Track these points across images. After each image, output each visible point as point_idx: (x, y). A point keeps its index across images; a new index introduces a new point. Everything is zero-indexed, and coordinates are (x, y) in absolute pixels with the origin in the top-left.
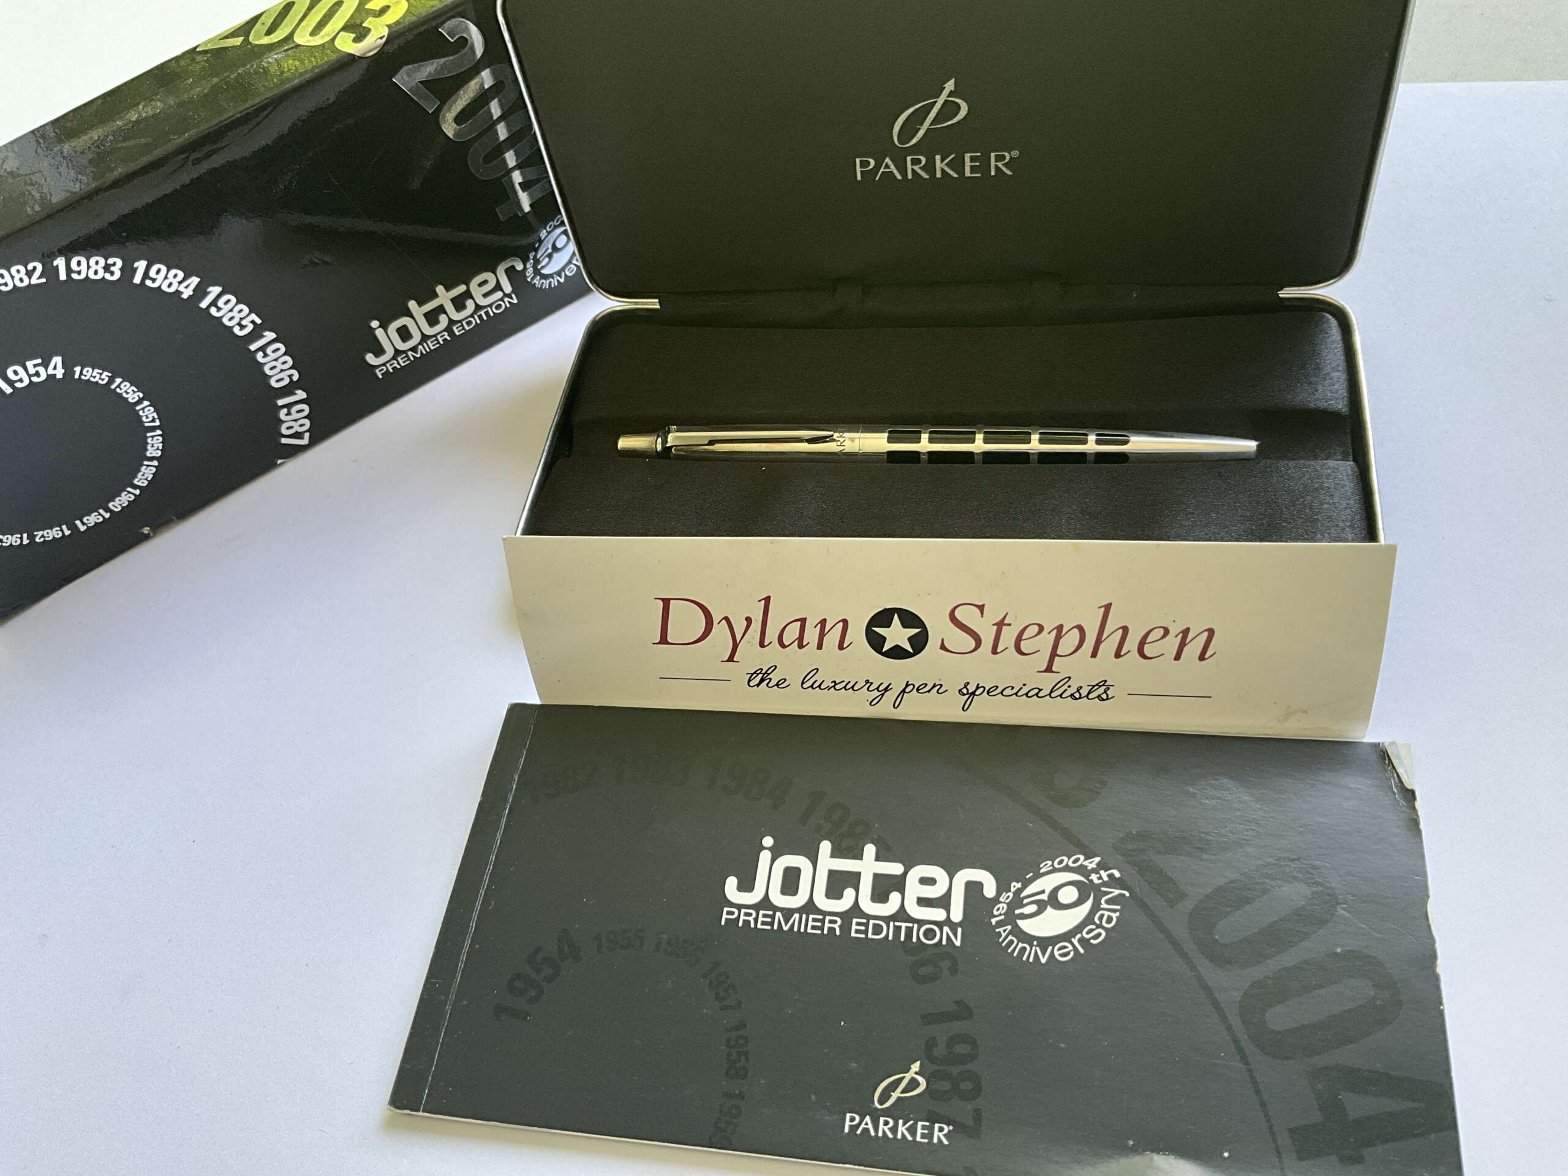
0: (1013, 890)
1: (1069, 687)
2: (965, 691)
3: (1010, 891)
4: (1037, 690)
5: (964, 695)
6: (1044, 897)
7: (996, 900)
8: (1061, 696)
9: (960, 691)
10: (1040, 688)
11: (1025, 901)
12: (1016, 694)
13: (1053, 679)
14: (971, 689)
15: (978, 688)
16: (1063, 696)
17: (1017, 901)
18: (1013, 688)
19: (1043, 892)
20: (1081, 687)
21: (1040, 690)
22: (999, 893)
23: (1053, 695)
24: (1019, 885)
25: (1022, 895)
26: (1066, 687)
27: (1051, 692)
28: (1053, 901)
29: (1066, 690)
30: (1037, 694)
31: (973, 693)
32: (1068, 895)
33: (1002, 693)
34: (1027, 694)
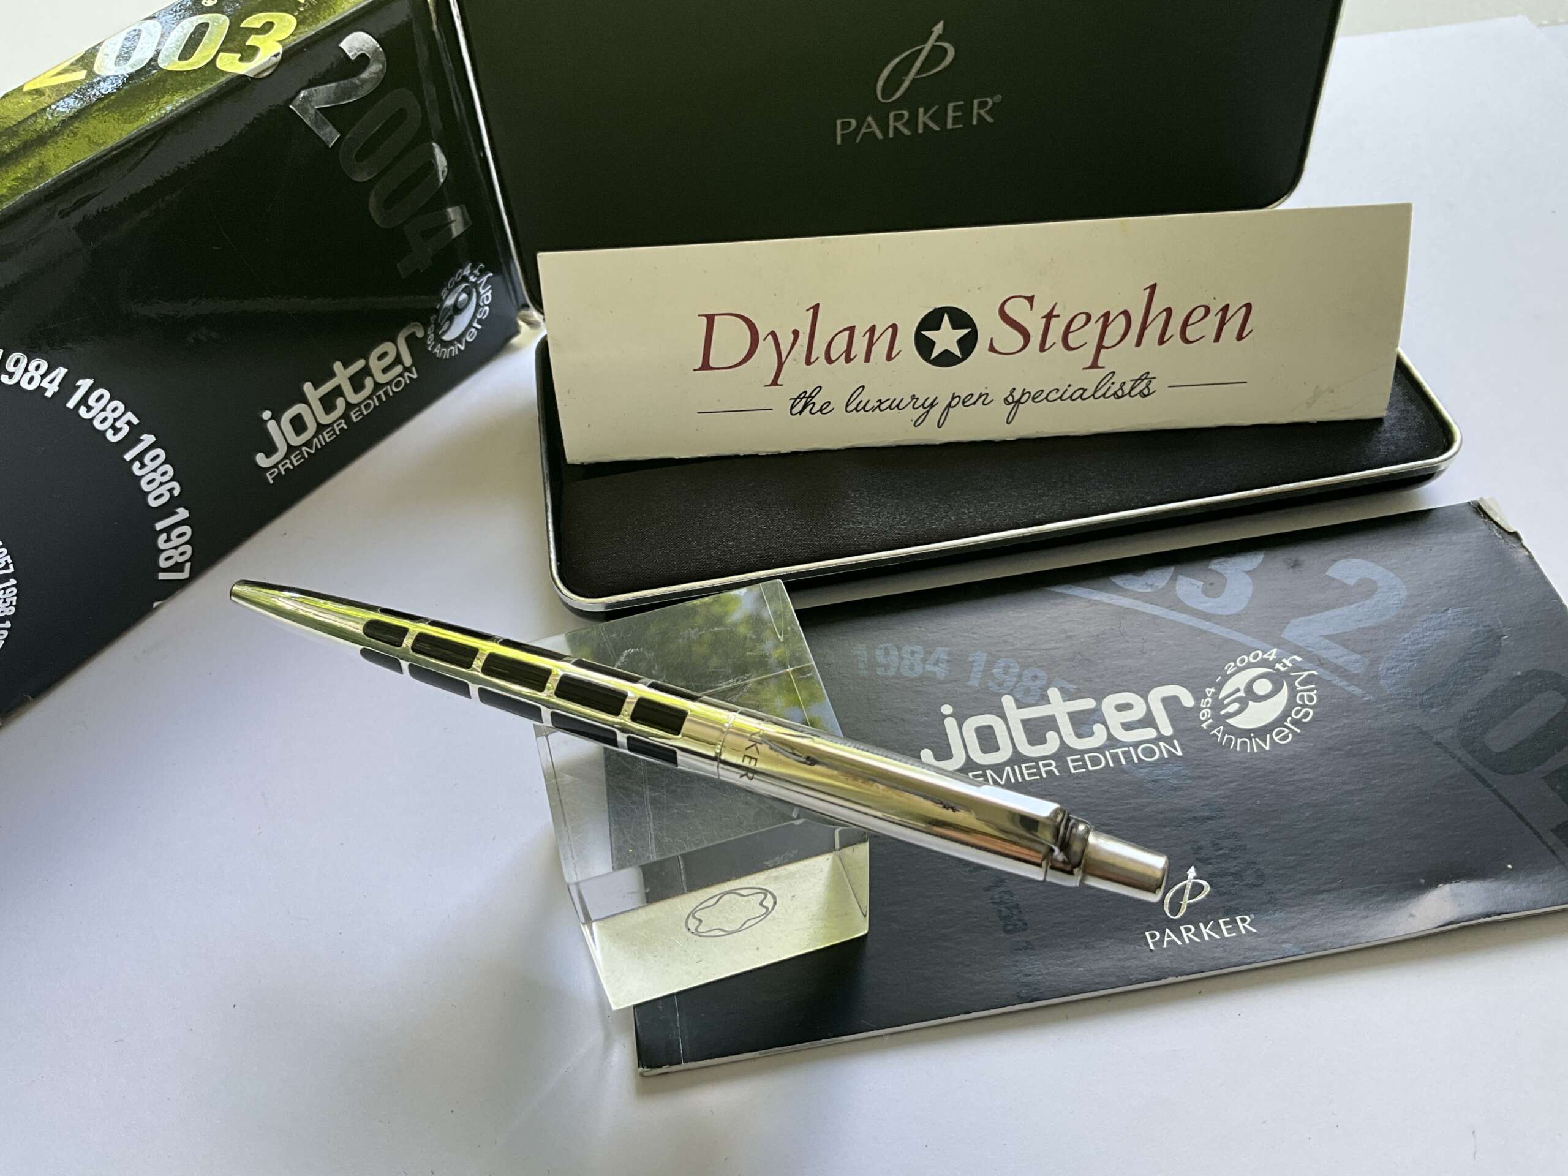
0: (1209, 695)
1: (1113, 383)
2: (1010, 399)
3: (1206, 697)
4: (1081, 391)
5: (1010, 404)
6: (1242, 694)
7: (1197, 709)
8: (1104, 395)
9: (1006, 399)
10: (1085, 388)
11: (1226, 702)
12: (1060, 398)
13: (1097, 375)
14: (1017, 395)
15: (1023, 394)
16: (1107, 395)
17: (1218, 705)
18: (1058, 390)
19: (1238, 690)
20: (1124, 383)
21: (1085, 390)
22: (1197, 699)
23: (1097, 395)
24: (1213, 690)
25: (1221, 697)
26: (1109, 384)
27: (1096, 391)
28: (1250, 695)
29: (1110, 388)
30: (1081, 396)
31: (1019, 401)
32: (1263, 687)
33: (1046, 398)
34: (1071, 397)
